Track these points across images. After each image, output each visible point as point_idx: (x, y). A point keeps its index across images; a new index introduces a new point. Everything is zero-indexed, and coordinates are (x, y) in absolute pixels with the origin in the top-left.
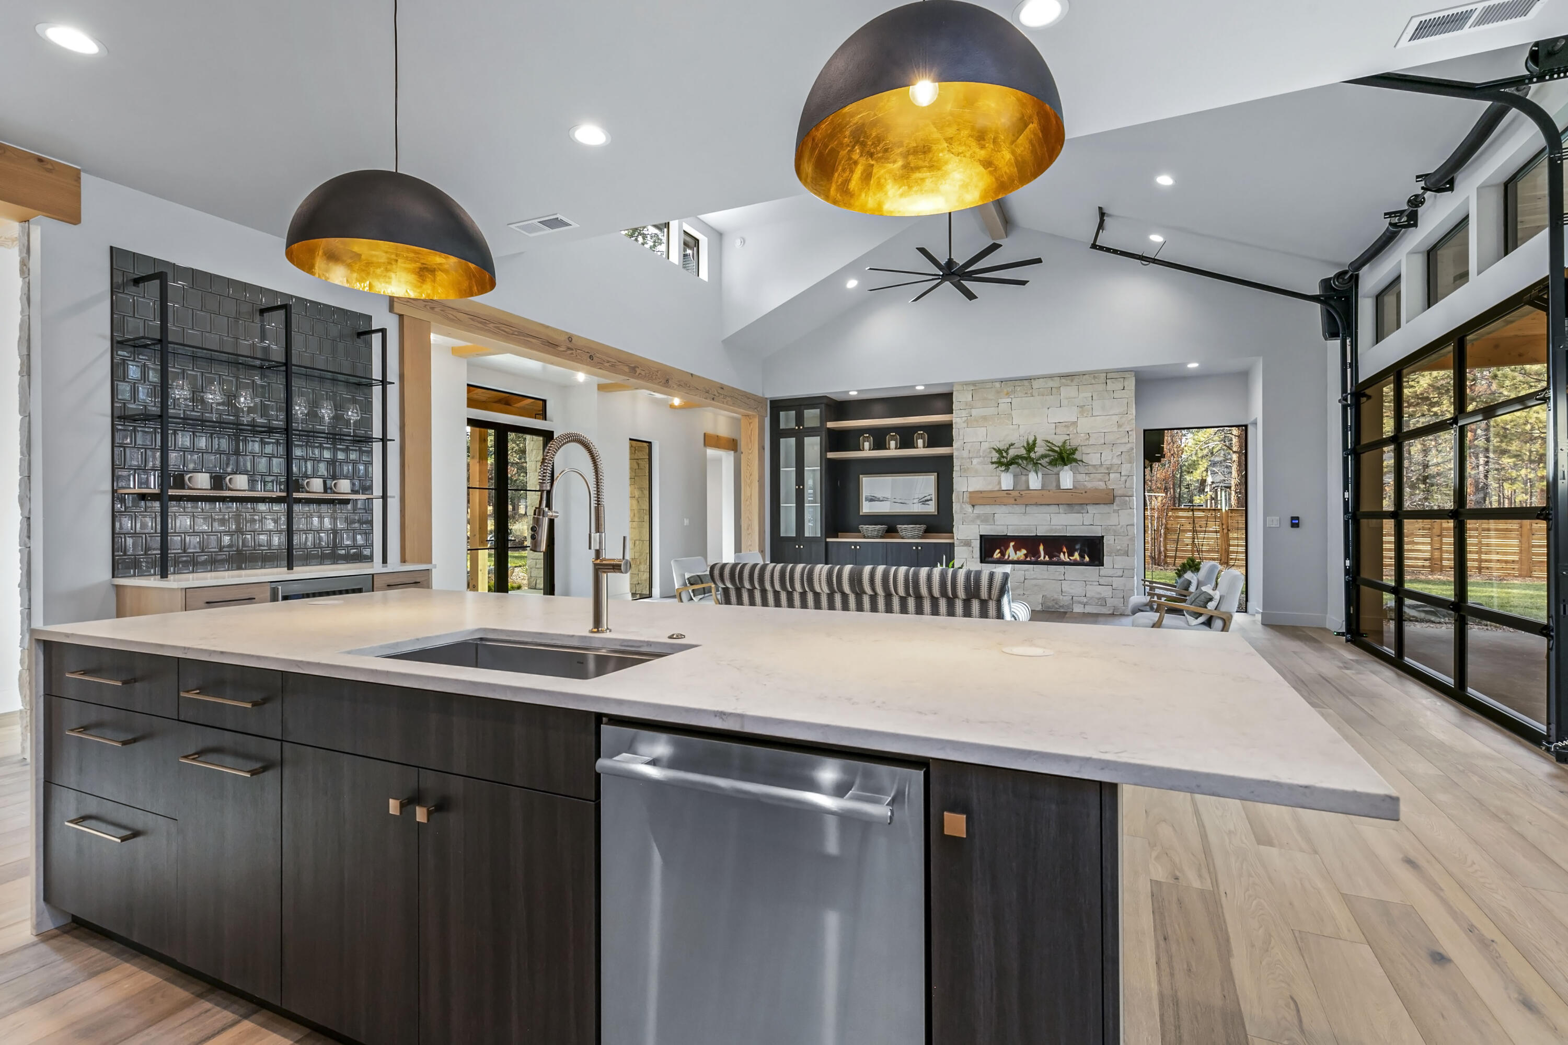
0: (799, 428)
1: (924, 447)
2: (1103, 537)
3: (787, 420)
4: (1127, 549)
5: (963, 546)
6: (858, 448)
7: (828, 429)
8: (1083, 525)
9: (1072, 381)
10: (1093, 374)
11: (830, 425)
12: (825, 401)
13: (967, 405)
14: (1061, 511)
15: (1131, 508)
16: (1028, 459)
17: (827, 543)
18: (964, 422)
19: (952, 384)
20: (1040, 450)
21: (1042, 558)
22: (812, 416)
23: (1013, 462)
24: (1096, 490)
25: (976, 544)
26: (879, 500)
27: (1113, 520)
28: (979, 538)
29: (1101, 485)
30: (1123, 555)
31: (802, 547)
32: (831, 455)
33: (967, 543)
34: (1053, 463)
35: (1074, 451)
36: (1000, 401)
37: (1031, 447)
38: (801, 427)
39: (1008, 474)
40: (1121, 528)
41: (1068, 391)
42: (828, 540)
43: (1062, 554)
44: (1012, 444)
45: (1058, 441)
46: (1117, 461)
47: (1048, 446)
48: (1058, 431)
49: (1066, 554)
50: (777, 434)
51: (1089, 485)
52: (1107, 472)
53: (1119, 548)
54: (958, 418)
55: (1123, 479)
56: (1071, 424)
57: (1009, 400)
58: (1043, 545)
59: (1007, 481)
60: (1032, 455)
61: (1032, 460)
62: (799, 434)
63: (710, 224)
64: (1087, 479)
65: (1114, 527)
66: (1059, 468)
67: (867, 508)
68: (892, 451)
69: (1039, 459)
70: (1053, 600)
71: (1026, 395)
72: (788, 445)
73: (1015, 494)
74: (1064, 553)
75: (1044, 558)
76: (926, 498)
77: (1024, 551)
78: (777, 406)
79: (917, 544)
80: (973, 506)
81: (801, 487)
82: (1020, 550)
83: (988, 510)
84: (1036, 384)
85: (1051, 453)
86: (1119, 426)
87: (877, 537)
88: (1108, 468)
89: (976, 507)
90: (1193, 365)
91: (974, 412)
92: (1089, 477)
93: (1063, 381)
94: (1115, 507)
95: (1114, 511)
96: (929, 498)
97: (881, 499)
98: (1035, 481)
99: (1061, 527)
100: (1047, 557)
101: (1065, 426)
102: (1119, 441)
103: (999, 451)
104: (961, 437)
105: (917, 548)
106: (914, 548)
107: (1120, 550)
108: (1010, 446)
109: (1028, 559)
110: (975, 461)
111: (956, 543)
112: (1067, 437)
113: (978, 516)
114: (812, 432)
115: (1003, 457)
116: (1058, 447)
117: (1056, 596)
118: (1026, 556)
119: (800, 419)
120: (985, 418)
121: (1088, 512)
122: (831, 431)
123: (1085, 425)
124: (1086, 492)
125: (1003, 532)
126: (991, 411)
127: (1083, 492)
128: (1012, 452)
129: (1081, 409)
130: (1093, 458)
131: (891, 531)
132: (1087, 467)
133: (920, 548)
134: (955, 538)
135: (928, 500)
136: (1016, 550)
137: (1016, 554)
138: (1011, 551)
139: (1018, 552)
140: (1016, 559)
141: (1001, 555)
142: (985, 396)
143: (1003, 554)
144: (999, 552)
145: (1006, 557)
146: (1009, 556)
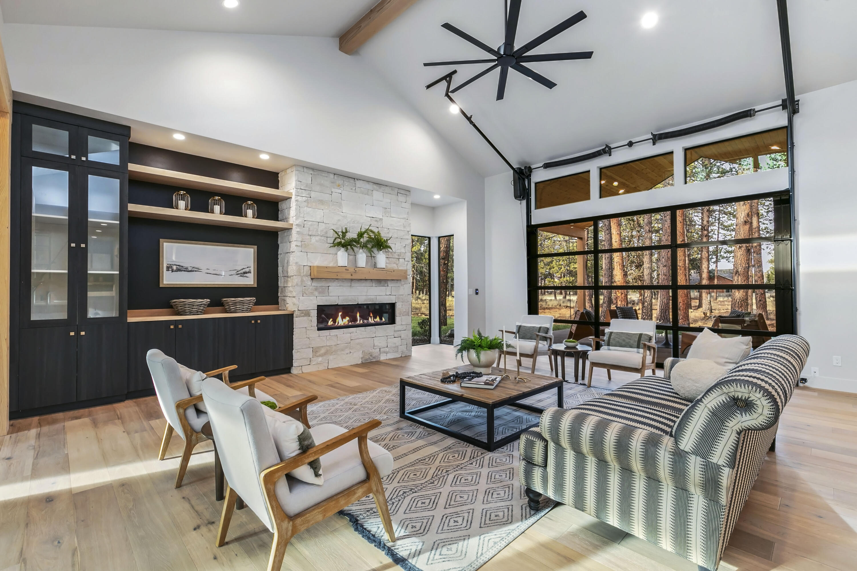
0: (77, 159)
1: (253, 217)
2: (395, 303)
4: (407, 311)
5: (303, 316)
6: (170, 205)
7: (130, 172)
8: (385, 295)
9: (380, 188)
10: (391, 186)
11: (133, 167)
13: (306, 186)
14: (374, 285)
16: (358, 243)
17: (128, 325)
18: (303, 201)
20: (366, 237)
21: (358, 322)
22: (102, 149)
24: (393, 270)
25: (314, 313)
26: (186, 270)
27: (399, 292)
28: (316, 308)
29: (396, 267)
30: (406, 315)
31: (82, 333)
32: (132, 207)
33: (306, 313)
34: (373, 248)
35: (386, 240)
36: (333, 190)
37: (361, 234)
38: (81, 160)
39: (344, 253)
40: (405, 297)
41: (378, 195)
42: (130, 319)
43: (370, 318)
44: (349, 230)
45: (374, 231)
46: (404, 251)
49: (372, 318)
50: (25, 157)
51: (389, 266)
52: (398, 257)
53: (404, 310)
54: (286, 195)
55: (407, 263)
56: (379, 220)
57: (340, 191)
58: (359, 313)
59: (342, 259)
60: (361, 240)
62: (77, 168)
65: (401, 296)
66: (377, 251)
67: (169, 280)
68: (215, 216)
69: (364, 244)
70: (369, 353)
71: (351, 190)
73: (348, 271)
76: (244, 271)
77: (348, 318)
79: (256, 318)
80: (310, 279)
81: (82, 246)
82: (345, 317)
84: (359, 183)
85: (372, 239)
86: (405, 227)
87: (199, 313)
89: (313, 280)
90: (437, 197)
91: (313, 194)
92: (389, 260)
93: (375, 186)
94: (402, 282)
95: (402, 285)
96: (247, 270)
97: (190, 269)
98: (361, 260)
100: (361, 321)
101: (376, 221)
102: (404, 237)
103: (337, 233)
104: (302, 215)
105: (256, 321)
106: (253, 322)
107: (404, 312)
108: (346, 231)
109: (350, 324)
111: (292, 314)
112: (378, 229)
113: (316, 289)
114: (101, 170)
115: (341, 239)
116: (375, 235)
117: (371, 350)
118: (349, 322)
119: (78, 146)
120: (323, 202)
121: (388, 286)
122: (134, 176)
123: (387, 222)
125: (334, 303)
126: (326, 197)
129: (384, 210)
130: (395, 247)
131: (218, 304)
132: (387, 253)
134: (295, 310)
135: (245, 273)
136: (343, 317)
137: (343, 321)
138: (339, 319)
139: (344, 319)
140: (342, 324)
141: (332, 322)
142: (322, 182)
143: (334, 321)
144: (331, 320)
145: (337, 324)
146: (338, 323)
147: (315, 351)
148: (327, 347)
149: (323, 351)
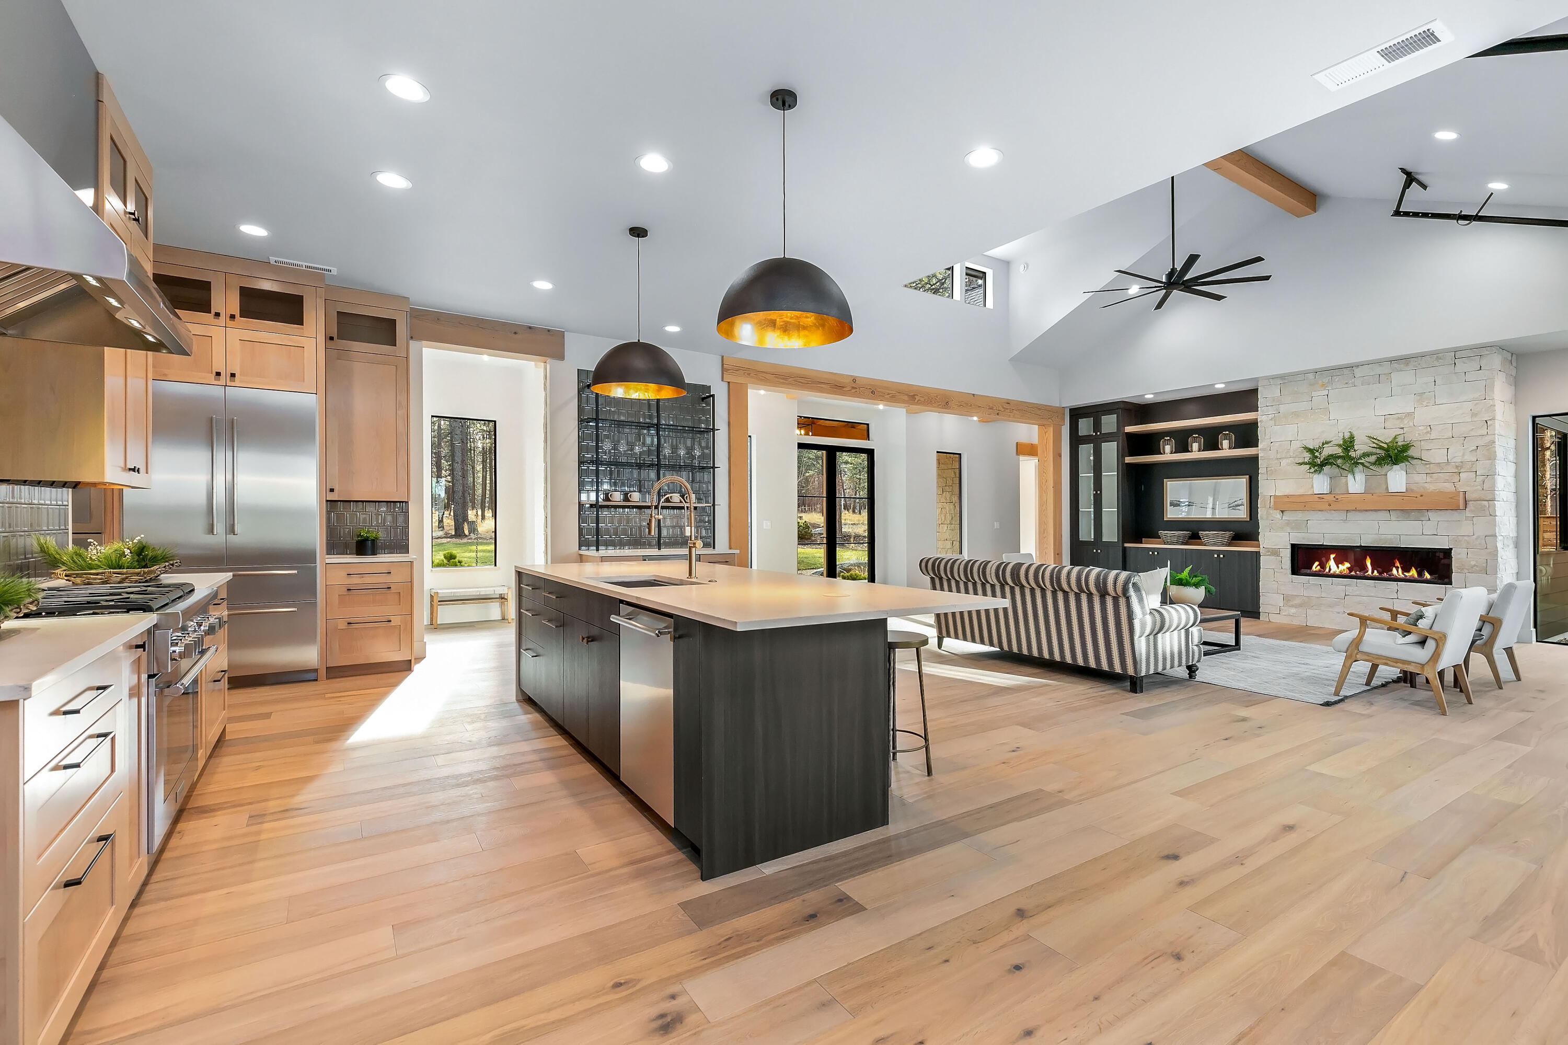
0: (1096, 434)
1: (1230, 448)
2: (1451, 549)
3: (1085, 427)
4: (1485, 565)
5: (1270, 555)
7: (1126, 433)
8: (1423, 534)
9: (1407, 364)
10: (1437, 355)
11: (1129, 429)
12: (1122, 406)
13: (1274, 400)
14: (1393, 518)
15: (1490, 515)
16: (1347, 458)
17: (1124, 549)
18: (1271, 420)
19: (1256, 380)
20: (1361, 447)
21: (1370, 572)
22: (1109, 423)
23: (1327, 462)
24: (1441, 493)
25: (1287, 554)
27: (1466, 529)
28: (1289, 547)
29: (1449, 487)
30: (1479, 572)
31: (1099, 551)
32: (1128, 460)
33: (1275, 552)
34: (1380, 462)
35: (1406, 448)
36: (1314, 394)
37: (1348, 444)
38: (1098, 433)
39: (1321, 476)
40: (1476, 539)
41: (1402, 377)
42: (1126, 545)
43: (1394, 569)
44: (1327, 443)
45: (1386, 437)
46: (1469, 457)
47: (1374, 443)
48: (1388, 425)
49: (1400, 570)
50: (1076, 441)
51: (1431, 487)
52: (1457, 471)
53: (1473, 563)
54: (1263, 416)
55: (1480, 479)
56: (1406, 416)
57: (1326, 392)
58: (1370, 558)
59: (1320, 483)
60: (1352, 454)
61: (1351, 458)
62: (1097, 440)
63: (997, 258)
64: (1429, 480)
65: (1466, 538)
66: (1386, 467)
67: (1171, 514)
68: (1196, 453)
69: (1360, 458)
71: (1346, 386)
72: (1086, 451)
73: (1331, 498)
74: (1397, 568)
75: (1373, 572)
76: (1236, 503)
77: (1347, 565)
78: (1077, 414)
79: (1219, 552)
80: (1282, 512)
81: (1099, 492)
82: (1342, 563)
83: (1299, 516)
84: (1358, 372)
85: (1378, 451)
86: (1474, 415)
87: (1177, 543)
88: (1457, 467)
89: (1285, 513)
91: (1282, 408)
92: (1431, 477)
93: (1395, 365)
94: (1468, 513)
95: (1467, 518)
96: (1240, 502)
97: (1187, 504)
98: (1356, 483)
99: (1392, 537)
100: (1376, 571)
101: (1399, 418)
102: (1473, 433)
103: (1311, 451)
104: (1267, 437)
105: (1218, 556)
106: (1216, 556)
107: (1475, 566)
108: (1323, 444)
109: (1353, 573)
110: (1284, 462)
111: (1262, 551)
112: (1401, 432)
113: (1288, 523)
114: (1109, 437)
115: (1316, 457)
116: (1386, 443)
118: (1350, 569)
119: (1097, 426)
120: (1296, 414)
121: (1429, 520)
122: (1130, 436)
123: (1425, 415)
124: (1422, 496)
125: (1319, 541)
126: (1303, 406)
127: (1418, 496)
128: (1327, 451)
129: (1419, 398)
130: (1436, 455)
131: (1194, 537)
132: (1428, 466)
133: (1222, 556)
134: (1261, 547)
135: (1239, 506)
136: (1338, 562)
137: (1338, 567)
138: (1332, 563)
139: (1340, 565)
140: (1337, 573)
141: (1319, 567)
142: (1296, 389)
143: (1323, 566)
144: (1317, 563)
145: (1327, 570)
146: (1330, 569)
147: (1287, 599)
148: (1305, 598)
149: (1297, 601)
